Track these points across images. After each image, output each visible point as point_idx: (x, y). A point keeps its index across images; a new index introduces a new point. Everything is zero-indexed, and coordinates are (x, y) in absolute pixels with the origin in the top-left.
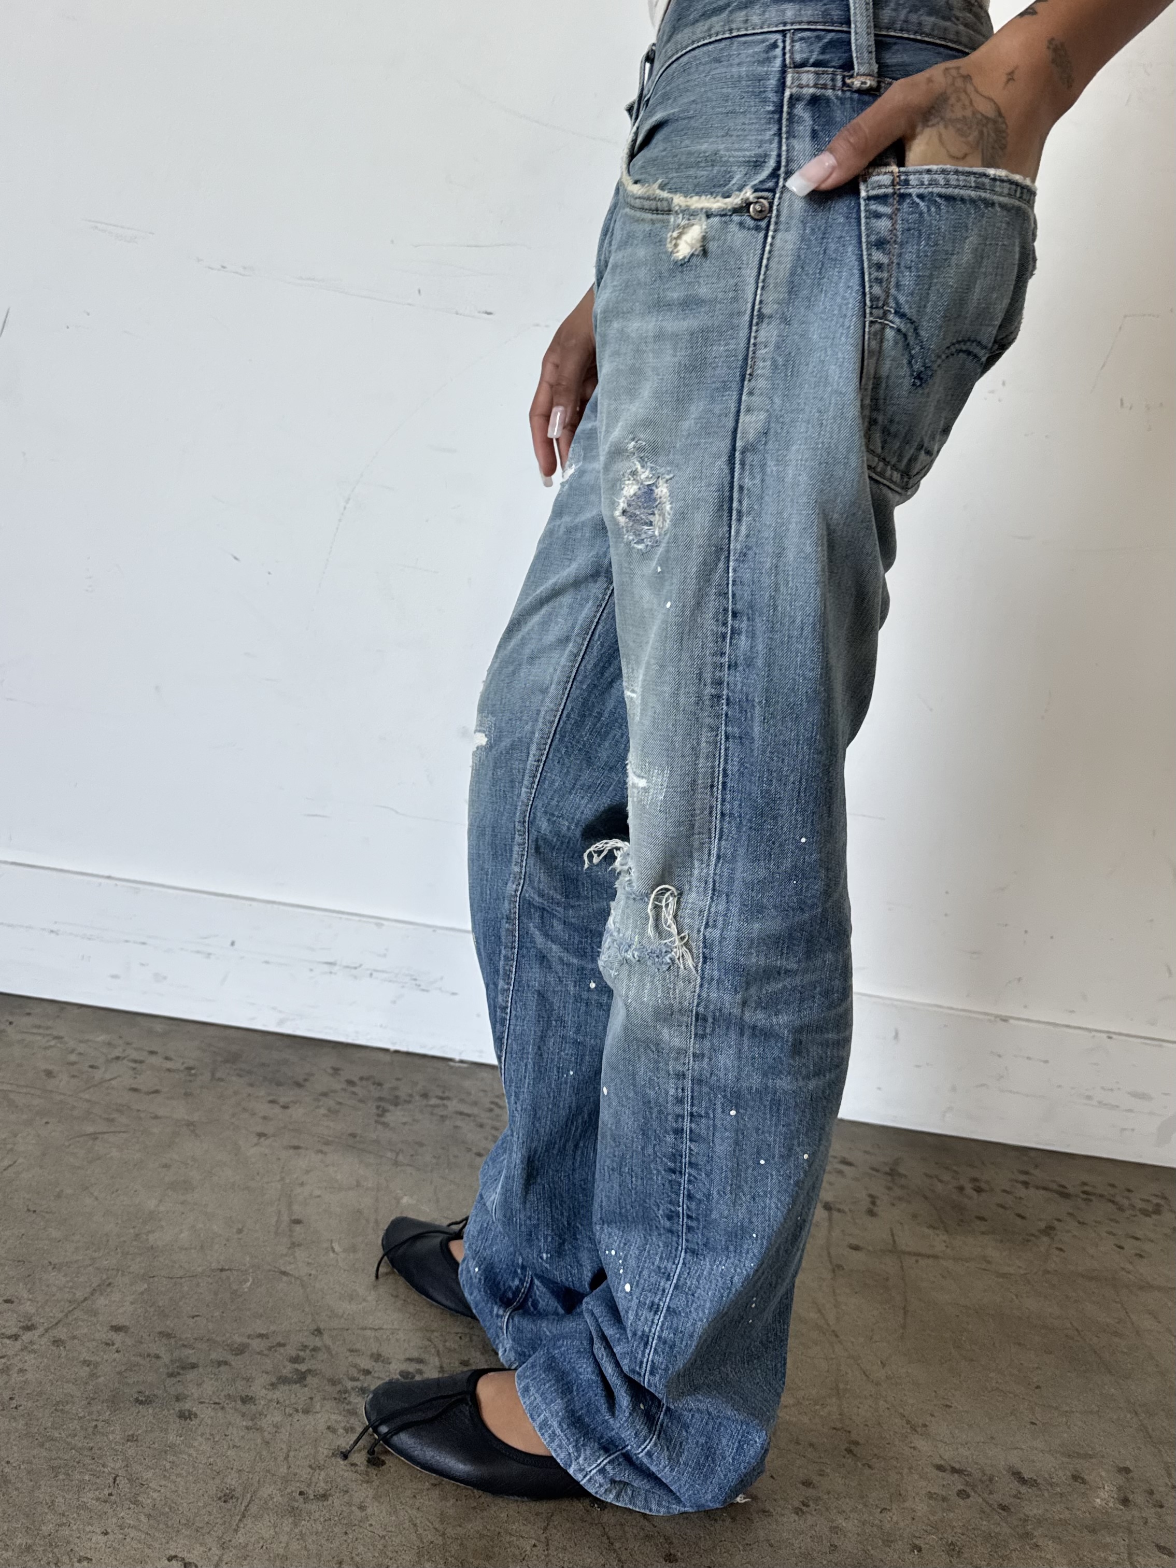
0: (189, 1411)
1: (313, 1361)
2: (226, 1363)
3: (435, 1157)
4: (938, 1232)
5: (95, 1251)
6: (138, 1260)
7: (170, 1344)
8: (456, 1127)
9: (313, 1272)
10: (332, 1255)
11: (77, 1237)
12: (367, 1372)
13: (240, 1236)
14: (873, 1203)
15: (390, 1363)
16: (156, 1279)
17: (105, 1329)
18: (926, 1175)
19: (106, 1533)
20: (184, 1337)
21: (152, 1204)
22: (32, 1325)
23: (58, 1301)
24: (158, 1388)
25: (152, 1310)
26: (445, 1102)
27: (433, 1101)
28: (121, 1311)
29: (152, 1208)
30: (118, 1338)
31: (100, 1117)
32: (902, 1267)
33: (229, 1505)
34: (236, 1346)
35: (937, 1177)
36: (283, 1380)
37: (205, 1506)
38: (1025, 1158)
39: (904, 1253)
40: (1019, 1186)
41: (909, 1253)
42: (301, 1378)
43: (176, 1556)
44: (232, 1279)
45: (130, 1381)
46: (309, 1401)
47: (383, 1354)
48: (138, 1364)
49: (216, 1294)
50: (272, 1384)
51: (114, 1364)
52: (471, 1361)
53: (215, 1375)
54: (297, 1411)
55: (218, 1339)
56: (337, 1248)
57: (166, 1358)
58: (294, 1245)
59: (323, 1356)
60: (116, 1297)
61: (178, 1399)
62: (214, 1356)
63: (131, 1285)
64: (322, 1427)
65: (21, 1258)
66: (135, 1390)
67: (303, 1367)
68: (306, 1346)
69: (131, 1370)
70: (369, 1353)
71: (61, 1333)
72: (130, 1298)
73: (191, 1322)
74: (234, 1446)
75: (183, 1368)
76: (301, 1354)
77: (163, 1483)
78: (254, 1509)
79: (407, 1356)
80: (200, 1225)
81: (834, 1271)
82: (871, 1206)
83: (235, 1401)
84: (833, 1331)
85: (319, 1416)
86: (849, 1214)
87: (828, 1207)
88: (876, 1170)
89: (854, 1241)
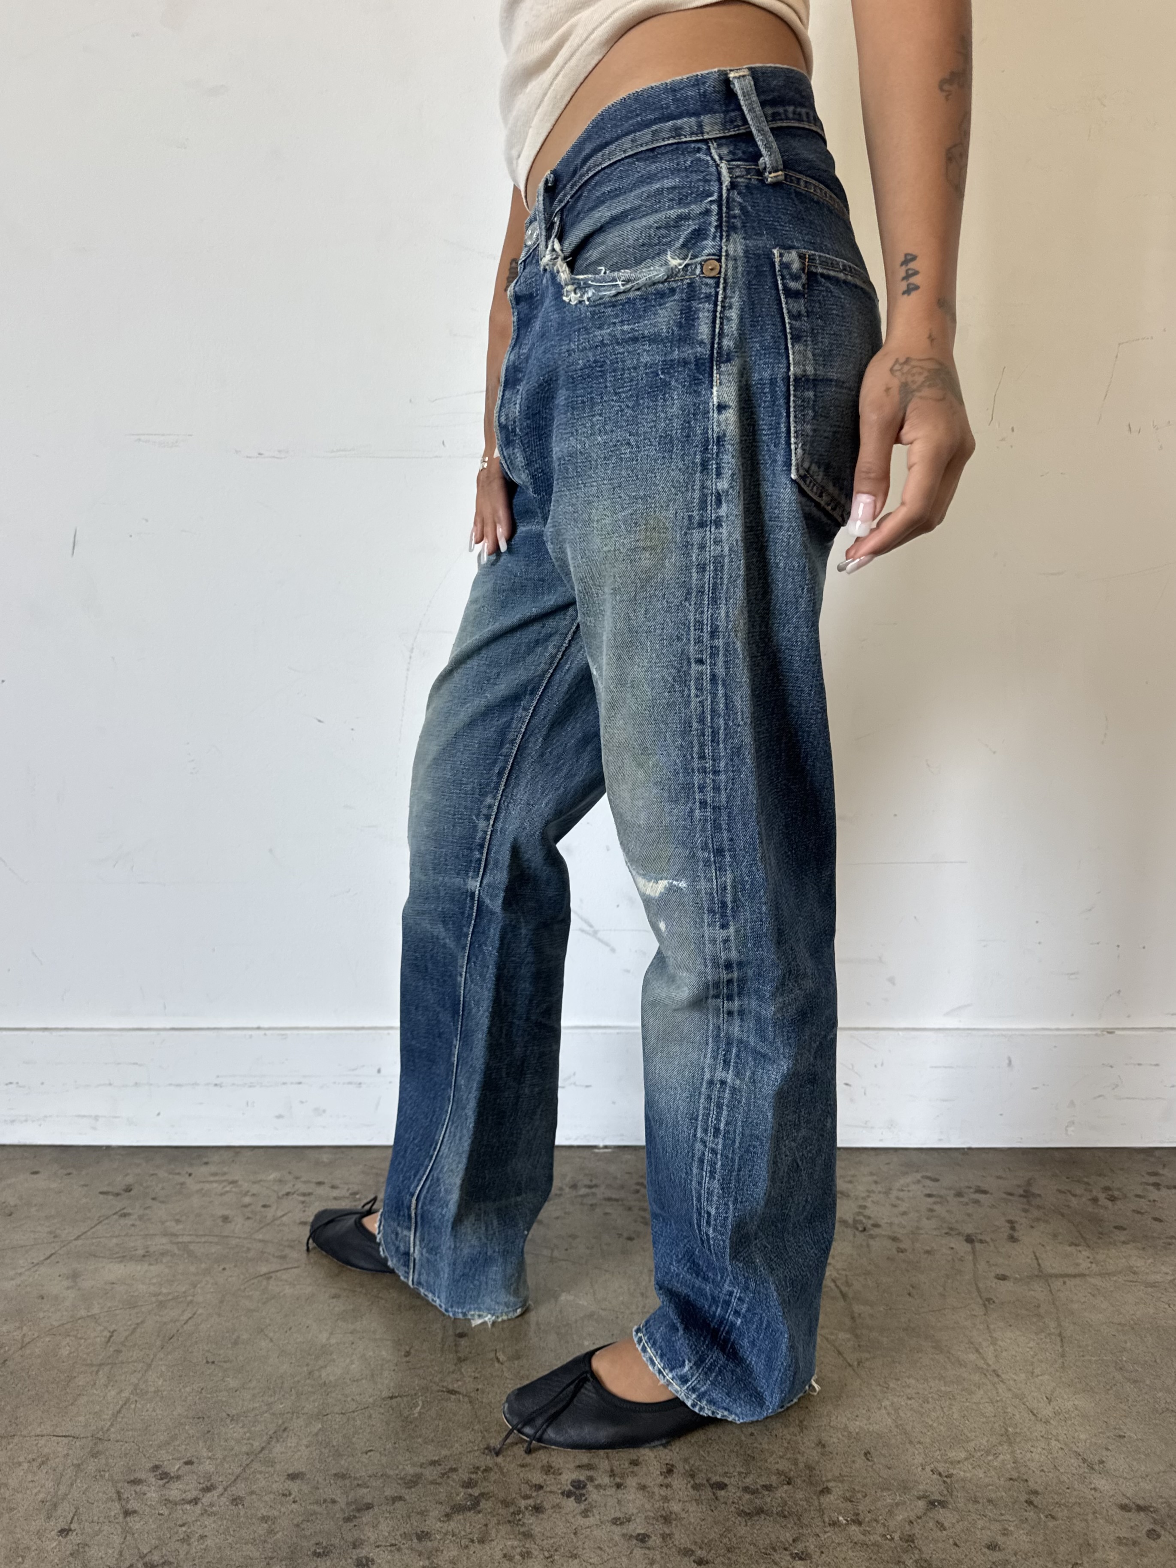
0: (367, 1558)
1: (485, 1484)
2: (400, 1498)
3: (588, 1248)
4: (1079, 1248)
5: (271, 1396)
6: (312, 1399)
7: (345, 1486)
8: (606, 1214)
9: (480, 1387)
10: (497, 1365)
11: (254, 1383)
12: (540, 1487)
13: (407, 1359)
14: (1013, 1228)
15: (560, 1474)
16: (329, 1416)
17: (283, 1479)
18: (1059, 1191)
20: (358, 1475)
21: (323, 1338)
22: (212, 1485)
23: (236, 1455)
24: (335, 1537)
25: (327, 1451)
26: (593, 1190)
27: (583, 1191)
28: (296, 1457)
29: (324, 1341)
30: (294, 1487)
31: (274, 1256)
32: (1050, 1291)
34: (409, 1477)
35: (1070, 1191)
36: (458, 1509)
38: (1152, 1159)
39: (1051, 1276)
40: (1151, 1188)
41: (1057, 1276)
42: (474, 1505)
44: (402, 1405)
45: (308, 1533)
46: (484, 1528)
47: (553, 1464)
48: (315, 1513)
49: (387, 1424)
50: (447, 1515)
51: (292, 1516)
52: (641, 1459)
53: (390, 1513)
54: (472, 1541)
55: (391, 1473)
56: (502, 1357)
57: (342, 1501)
58: (460, 1360)
59: (493, 1476)
60: (292, 1442)
61: (355, 1547)
62: (388, 1492)
63: (306, 1427)
64: (498, 1555)
65: (200, 1415)
66: (313, 1542)
67: (476, 1492)
68: (478, 1468)
69: (308, 1521)
70: (540, 1465)
71: (240, 1489)
72: (305, 1442)
73: (365, 1459)
75: (359, 1510)
76: (473, 1476)
79: (577, 1463)
80: (371, 1353)
81: (985, 1305)
82: (1011, 1232)
83: (412, 1540)
84: (994, 1371)
85: (495, 1543)
86: (991, 1244)
87: (969, 1240)
88: (1011, 1194)
89: (1000, 1271)
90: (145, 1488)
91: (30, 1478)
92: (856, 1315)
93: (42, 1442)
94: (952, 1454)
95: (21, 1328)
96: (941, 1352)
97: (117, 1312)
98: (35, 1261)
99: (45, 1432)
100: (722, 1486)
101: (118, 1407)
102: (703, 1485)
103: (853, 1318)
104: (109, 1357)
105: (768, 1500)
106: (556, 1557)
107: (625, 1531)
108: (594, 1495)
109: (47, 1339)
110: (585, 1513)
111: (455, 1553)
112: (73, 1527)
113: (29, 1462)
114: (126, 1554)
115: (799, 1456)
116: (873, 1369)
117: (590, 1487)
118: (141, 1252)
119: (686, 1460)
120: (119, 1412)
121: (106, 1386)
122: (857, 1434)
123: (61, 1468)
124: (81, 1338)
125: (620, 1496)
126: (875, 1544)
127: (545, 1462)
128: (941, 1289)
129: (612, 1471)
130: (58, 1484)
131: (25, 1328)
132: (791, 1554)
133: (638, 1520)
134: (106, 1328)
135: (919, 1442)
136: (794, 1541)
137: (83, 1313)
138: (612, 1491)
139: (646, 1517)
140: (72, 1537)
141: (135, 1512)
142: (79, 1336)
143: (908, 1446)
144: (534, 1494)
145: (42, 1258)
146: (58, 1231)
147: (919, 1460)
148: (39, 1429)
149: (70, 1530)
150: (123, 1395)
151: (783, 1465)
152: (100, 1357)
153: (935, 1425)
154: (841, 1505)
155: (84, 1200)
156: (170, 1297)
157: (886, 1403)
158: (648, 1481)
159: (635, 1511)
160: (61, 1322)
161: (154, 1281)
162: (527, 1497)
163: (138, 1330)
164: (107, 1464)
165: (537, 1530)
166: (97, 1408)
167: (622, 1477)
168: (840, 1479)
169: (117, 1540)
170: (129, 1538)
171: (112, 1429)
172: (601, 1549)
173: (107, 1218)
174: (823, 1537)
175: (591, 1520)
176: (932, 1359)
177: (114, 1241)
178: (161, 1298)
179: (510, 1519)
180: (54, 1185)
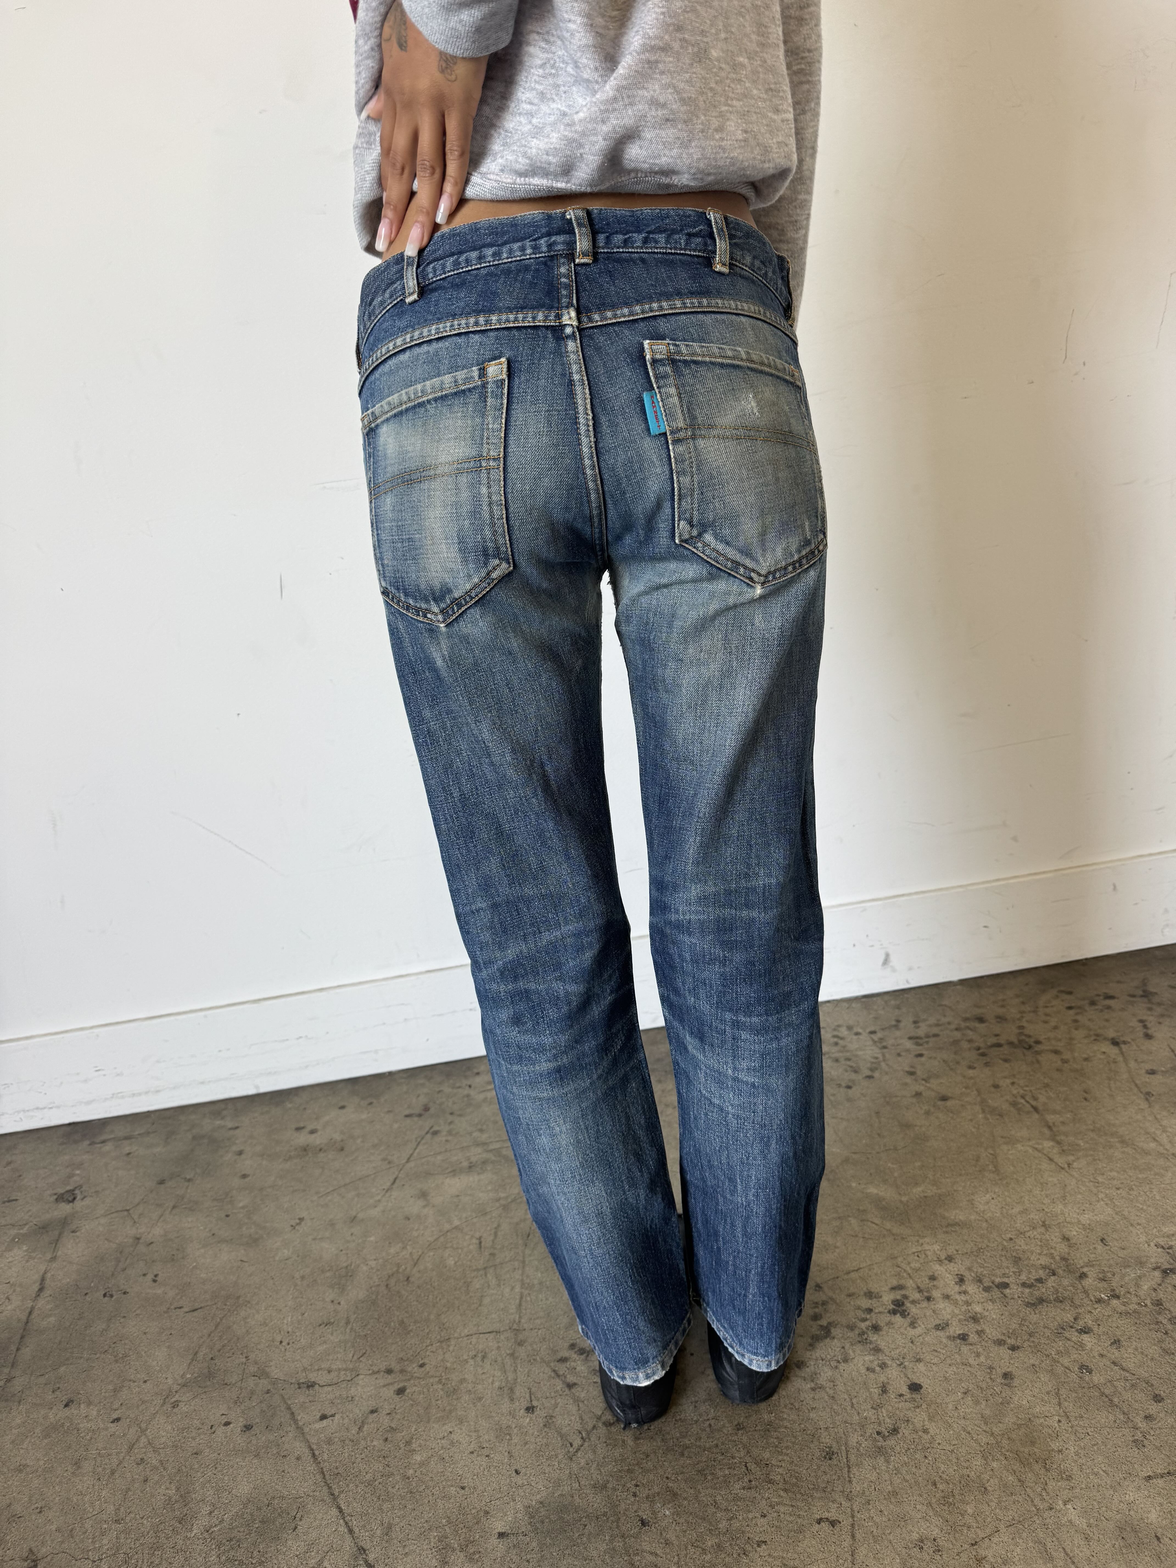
1: (828, 1315)
12: (870, 1311)
14: (1145, 1027)
15: (881, 1297)
19: (765, 1516)
33: (835, 1462)
36: (817, 1338)
37: (819, 1467)
42: (827, 1332)
43: (821, 1519)
46: (843, 1350)
47: (872, 1290)
50: (811, 1345)
52: (936, 1275)
54: (838, 1362)
59: (832, 1307)
64: (863, 1370)
67: (824, 1322)
68: (817, 1303)
70: (862, 1293)
74: (813, 1409)
76: (817, 1310)
77: (780, 1458)
78: (853, 1458)
79: (890, 1286)
81: (1147, 1099)
82: (1145, 1030)
85: (856, 1361)
86: (1133, 1043)
87: (1115, 1043)
88: (1133, 996)
89: (1148, 1067)
90: (573, 1364)
91: (480, 1371)
92: (1051, 1124)
93: (474, 1340)
94: (1165, 1230)
95: (404, 1248)
96: (1128, 1146)
97: (475, 1220)
98: (386, 1188)
99: (471, 1332)
100: (1006, 1285)
101: (518, 1301)
102: (990, 1287)
103: (1050, 1128)
104: (488, 1261)
105: (1044, 1290)
106: (906, 1364)
107: (947, 1334)
108: (913, 1310)
109: (431, 1254)
110: (913, 1325)
111: (830, 1373)
112: (535, 1403)
113: (472, 1358)
114: (585, 1417)
115: (1053, 1251)
116: (1080, 1169)
117: (908, 1305)
118: (465, 1164)
119: (970, 1269)
120: (520, 1305)
121: (499, 1285)
122: (1089, 1225)
123: (499, 1359)
124: (457, 1248)
125: (933, 1307)
126: (1135, 1311)
127: (865, 1289)
128: (1108, 1091)
129: (918, 1287)
130: (505, 1372)
131: (408, 1247)
132: (1077, 1330)
133: (954, 1324)
134: (472, 1237)
135: (1139, 1224)
136: (1075, 1319)
137: (447, 1227)
138: (925, 1304)
139: (960, 1321)
140: (537, 1412)
141: (575, 1384)
142: (455, 1246)
143: (1131, 1228)
144: (868, 1317)
145: (389, 1184)
146: (389, 1157)
147: (1143, 1238)
148: (466, 1331)
149: (534, 1407)
150: (517, 1290)
151: (1044, 1261)
152: (481, 1262)
153: (1145, 1207)
154: (1099, 1285)
155: (396, 1126)
156: (510, 1200)
157: (1101, 1196)
158: (948, 1291)
159: (949, 1317)
160: (435, 1237)
161: (490, 1188)
162: (864, 1320)
163: (499, 1233)
164: (533, 1350)
165: (882, 1345)
166: (502, 1305)
167: (928, 1291)
168: (1089, 1264)
169: (573, 1408)
170: (581, 1405)
171: (523, 1321)
172: (936, 1351)
173: (423, 1138)
174: (1095, 1312)
175: (919, 1331)
176: (1123, 1152)
177: (439, 1158)
178: (503, 1202)
179: (860, 1339)
180: (364, 1116)
